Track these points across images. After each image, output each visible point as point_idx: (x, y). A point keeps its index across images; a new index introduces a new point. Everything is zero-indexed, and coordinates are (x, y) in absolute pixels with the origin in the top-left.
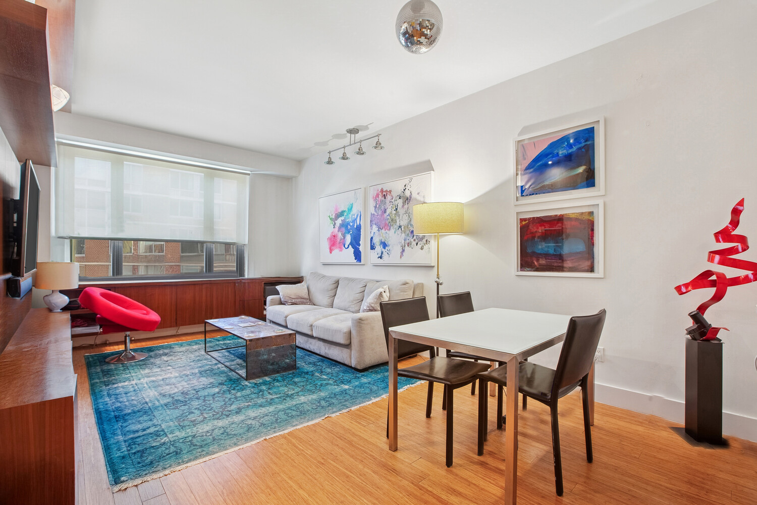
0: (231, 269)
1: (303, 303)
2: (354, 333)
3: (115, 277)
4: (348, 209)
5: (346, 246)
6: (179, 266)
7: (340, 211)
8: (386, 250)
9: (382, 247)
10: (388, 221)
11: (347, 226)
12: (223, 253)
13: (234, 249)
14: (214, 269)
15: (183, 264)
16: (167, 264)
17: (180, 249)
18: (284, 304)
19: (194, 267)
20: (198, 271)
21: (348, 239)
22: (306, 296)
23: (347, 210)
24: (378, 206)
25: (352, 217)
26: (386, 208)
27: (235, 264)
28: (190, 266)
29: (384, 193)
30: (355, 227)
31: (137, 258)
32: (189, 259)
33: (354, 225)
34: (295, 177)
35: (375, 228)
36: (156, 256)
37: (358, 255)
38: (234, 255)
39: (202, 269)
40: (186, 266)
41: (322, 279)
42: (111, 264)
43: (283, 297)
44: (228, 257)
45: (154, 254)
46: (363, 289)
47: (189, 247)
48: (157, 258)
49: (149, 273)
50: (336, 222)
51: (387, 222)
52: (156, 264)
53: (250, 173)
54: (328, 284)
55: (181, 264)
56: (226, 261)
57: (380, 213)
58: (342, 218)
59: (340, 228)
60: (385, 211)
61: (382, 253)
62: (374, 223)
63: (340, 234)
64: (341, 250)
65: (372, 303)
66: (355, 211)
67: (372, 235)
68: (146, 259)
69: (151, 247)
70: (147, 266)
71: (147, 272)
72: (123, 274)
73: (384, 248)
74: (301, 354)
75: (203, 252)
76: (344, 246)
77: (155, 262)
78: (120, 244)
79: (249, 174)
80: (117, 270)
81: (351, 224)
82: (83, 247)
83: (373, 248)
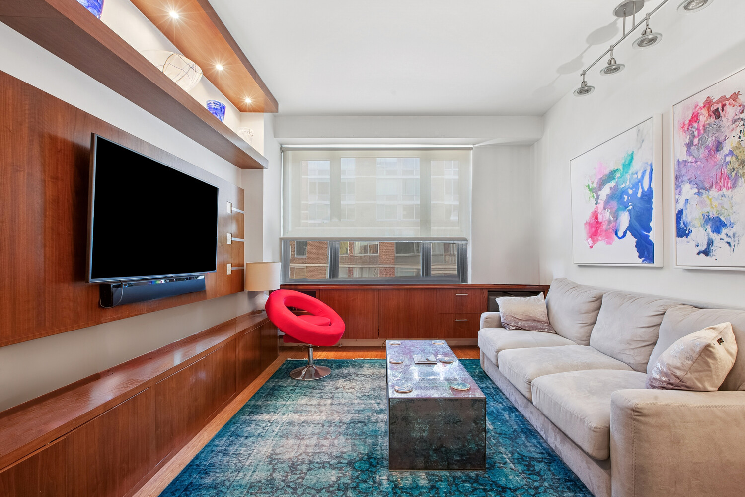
0: (451, 272)
1: (535, 329)
2: (617, 437)
3: (332, 280)
4: (624, 165)
5: (620, 234)
6: (393, 268)
7: (607, 172)
8: (723, 235)
9: (709, 230)
10: (730, 167)
11: (621, 197)
12: (441, 254)
13: (455, 249)
14: (432, 273)
15: (398, 267)
16: (381, 266)
17: (395, 249)
18: (504, 327)
19: (410, 270)
20: (414, 275)
21: (625, 220)
22: (544, 317)
23: (621, 168)
24: (696, 141)
25: (631, 178)
26: (721, 139)
27: (456, 267)
28: (405, 269)
29: (714, 108)
30: (639, 195)
31: (352, 259)
32: (404, 260)
33: (636, 193)
34: (538, 140)
35: (689, 190)
36: (370, 257)
37: (645, 250)
38: (454, 255)
39: (418, 273)
40: (401, 268)
41: (571, 290)
42: (329, 265)
43: (503, 316)
44: (447, 258)
45: (368, 255)
46: (656, 320)
47: (404, 247)
48: (372, 259)
49: (364, 276)
50: (600, 193)
51: (726, 171)
52: (370, 266)
53: (473, 146)
54: (582, 301)
55: (396, 266)
56: (445, 262)
57: (702, 153)
58: (612, 184)
59: (607, 203)
60: (718, 146)
61: (710, 242)
62: (685, 179)
63: (608, 213)
64: (609, 243)
65: (678, 368)
66: (637, 166)
67: (681, 206)
68: (361, 260)
69: (365, 247)
70: (361, 268)
71: (362, 275)
72: (339, 277)
73: (717, 230)
74: (515, 427)
75: (419, 253)
76: (616, 234)
77: (369, 263)
78: (337, 245)
79: (471, 149)
80: (334, 272)
81: (630, 192)
82: (306, 249)
83: (683, 232)
